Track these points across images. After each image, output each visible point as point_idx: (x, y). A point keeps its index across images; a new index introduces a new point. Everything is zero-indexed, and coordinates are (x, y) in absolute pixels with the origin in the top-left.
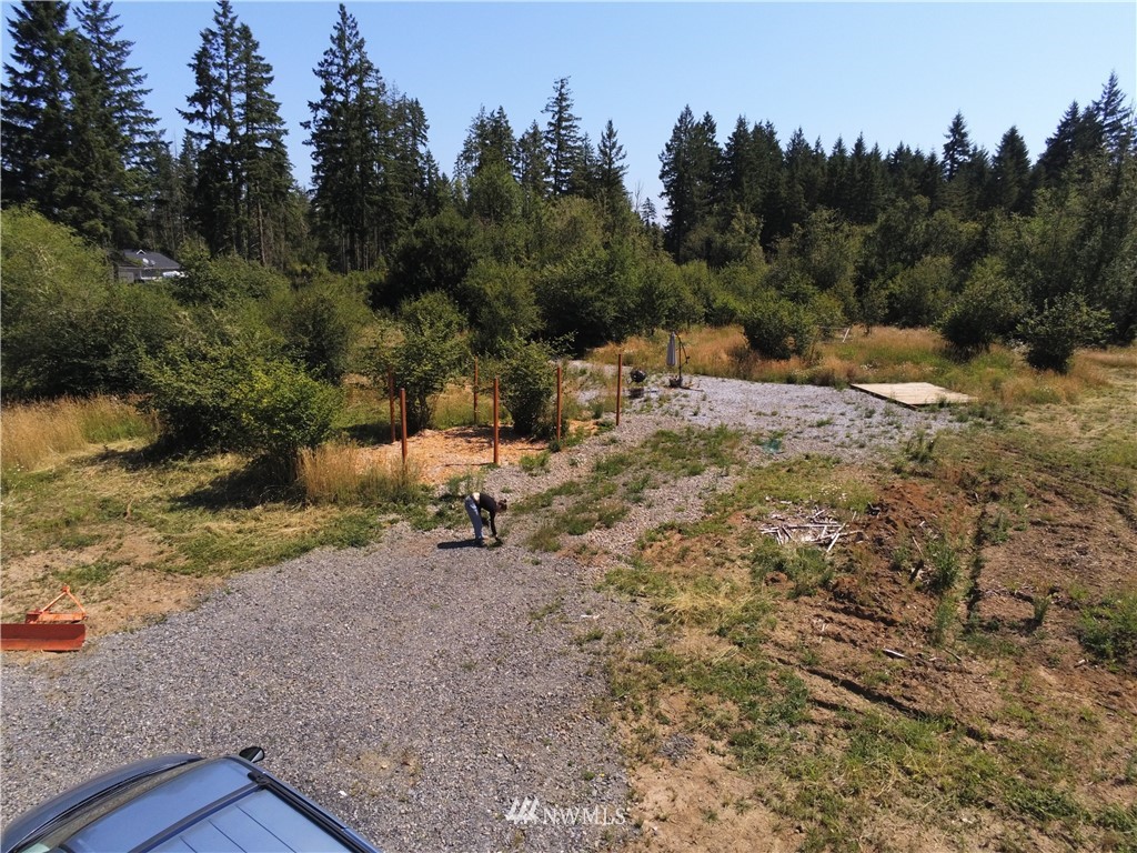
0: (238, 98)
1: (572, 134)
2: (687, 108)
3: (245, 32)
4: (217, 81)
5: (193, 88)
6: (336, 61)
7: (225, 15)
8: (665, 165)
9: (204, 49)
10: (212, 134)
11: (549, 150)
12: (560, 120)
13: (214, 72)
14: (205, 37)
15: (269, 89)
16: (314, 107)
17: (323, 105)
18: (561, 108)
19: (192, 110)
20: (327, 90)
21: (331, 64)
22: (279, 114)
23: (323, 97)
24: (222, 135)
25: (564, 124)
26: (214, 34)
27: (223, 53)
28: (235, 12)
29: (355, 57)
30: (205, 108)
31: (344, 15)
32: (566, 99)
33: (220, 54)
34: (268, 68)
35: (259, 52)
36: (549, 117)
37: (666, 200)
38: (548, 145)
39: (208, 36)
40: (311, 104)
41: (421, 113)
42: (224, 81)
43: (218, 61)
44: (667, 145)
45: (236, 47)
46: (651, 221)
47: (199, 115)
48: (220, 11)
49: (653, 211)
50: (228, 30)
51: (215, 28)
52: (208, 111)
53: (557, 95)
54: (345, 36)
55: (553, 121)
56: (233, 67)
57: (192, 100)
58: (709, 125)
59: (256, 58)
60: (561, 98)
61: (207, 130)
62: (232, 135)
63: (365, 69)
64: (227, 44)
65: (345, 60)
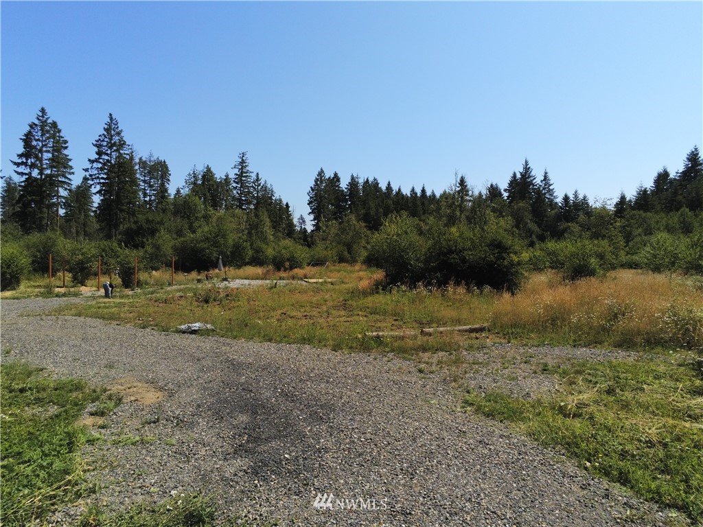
0: (47, 156)
1: (249, 180)
2: (321, 169)
3: (54, 125)
4: (35, 147)
5: (21, 150)
6: (106, 140)
7: (43, 117)
8: (311, 198)
9: (30, 132)
10: (30, 173)
11: (235, 188)
12: (242, 173)
13: (34, 143)
14: (31, 126)
15: (65, 152)
16: (92, 161)
17: (96, 161)
18: (242, 166)
19: (20, 161)
20: (99, 153)
21: (103, 141)
22: (70, 163)
23: (97, 157)
24: (35, 173)
25: (244, 175)
26: (36, 125)
27: (40, 134)
28: (49, 114)
29: (116, 139)
30: (27, 160)
31: (111, 119)
32: (245, 163)
33: (38, 134)
34: (66, 142)
35: (61, 134)
36: (236, 171)
37: (312, 217)
38: (235, 185)
39: (32, 126)
40: (89, 160)
41: (167, 168)
42: (38, 147)
43: (37, 138)
44: (311, 188)
45: (48, 132)
46: (303, 227)
47: (22, 163)
48: (40, 114)
49: (304, 222)
50: (44, 123)
51: (37, 122)
52: (29, 161)
53: (240, 160)
54: (111, 128)
55: (238, 173)
56: (45, 141)
57: (20, 156)
58: (336, 178)
59: (59, 137)
60: (243, 162)
61: (27, 171)
62: (41, 173)
63: (122, 144)
64: (42, 130)
65: (111, 139)
